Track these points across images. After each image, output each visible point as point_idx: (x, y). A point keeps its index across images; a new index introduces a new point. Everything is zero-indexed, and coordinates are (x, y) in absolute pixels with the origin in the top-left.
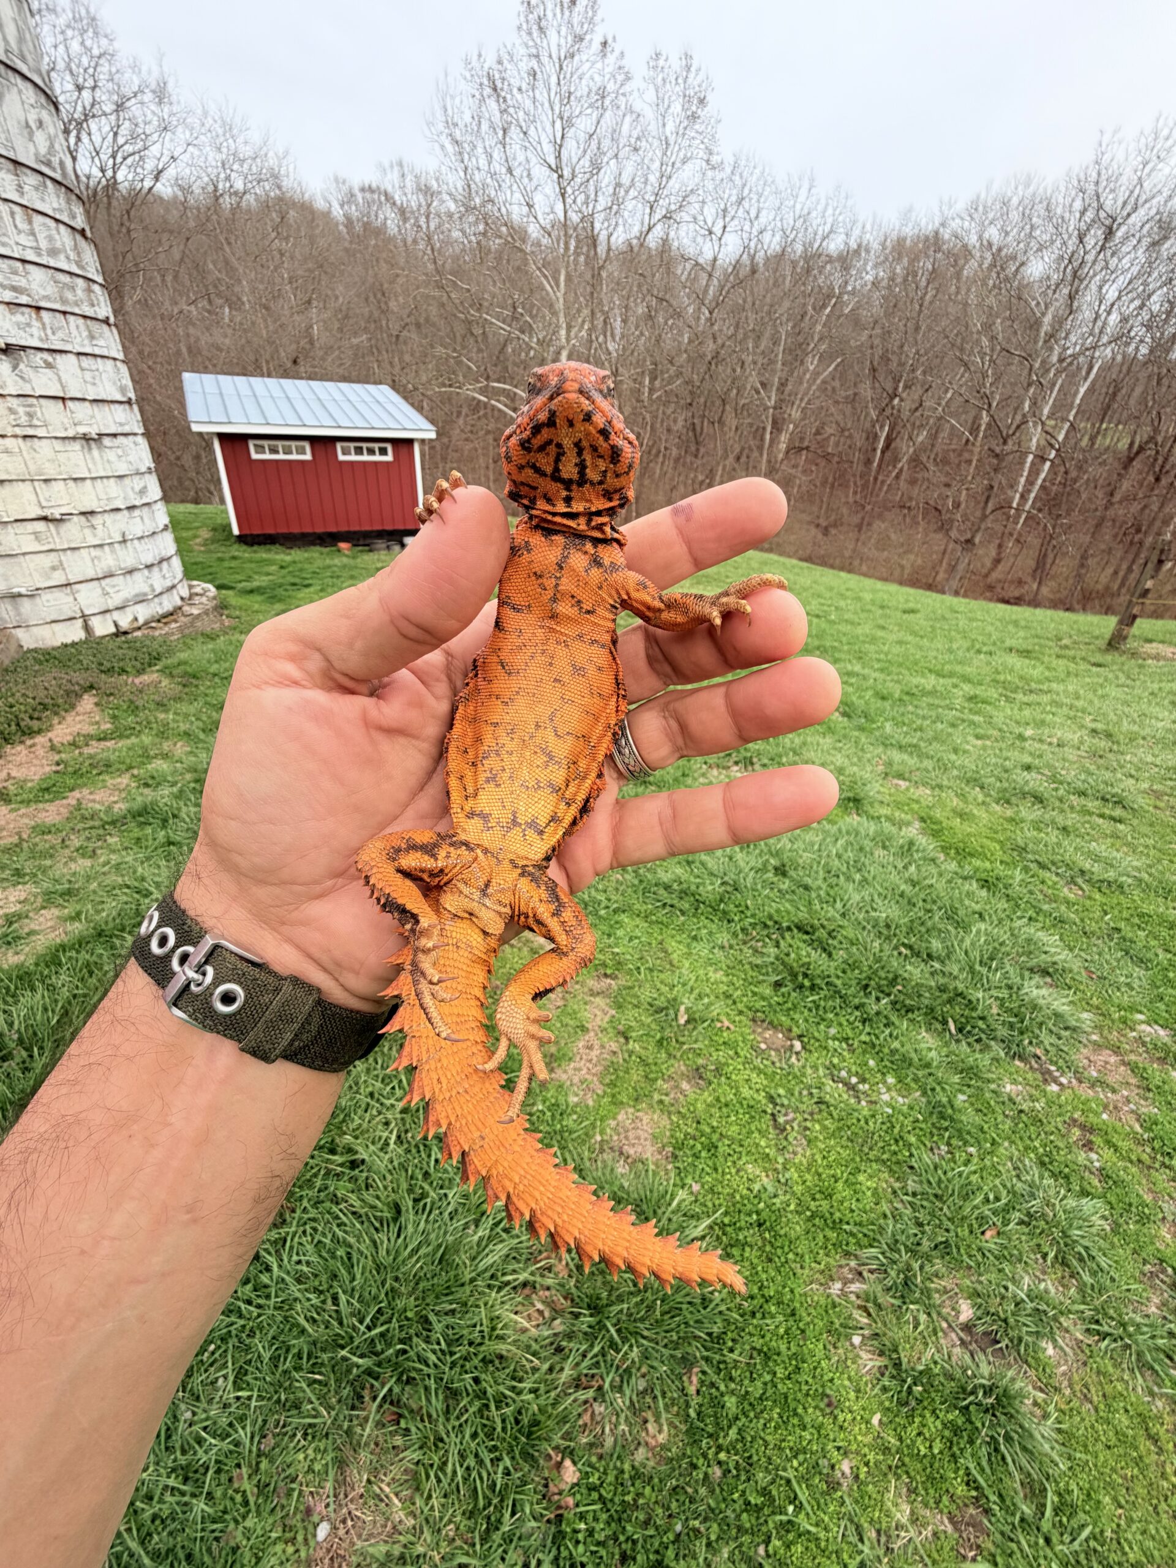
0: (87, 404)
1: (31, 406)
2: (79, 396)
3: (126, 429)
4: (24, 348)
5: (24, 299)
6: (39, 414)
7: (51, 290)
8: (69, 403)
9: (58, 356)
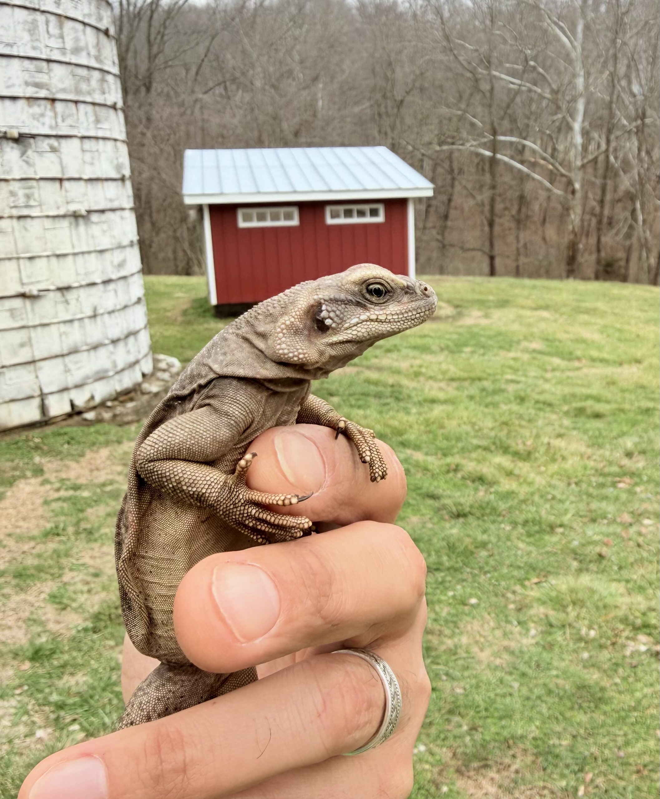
0: (82, 183)
1: (30, 188)
2: (76, 176)
3: (115, 205)
4: (33, 136)
5: (43, 93)
6: (36, 196)
7: (69, 83)
8: (66, 184)
9: (63, 142)
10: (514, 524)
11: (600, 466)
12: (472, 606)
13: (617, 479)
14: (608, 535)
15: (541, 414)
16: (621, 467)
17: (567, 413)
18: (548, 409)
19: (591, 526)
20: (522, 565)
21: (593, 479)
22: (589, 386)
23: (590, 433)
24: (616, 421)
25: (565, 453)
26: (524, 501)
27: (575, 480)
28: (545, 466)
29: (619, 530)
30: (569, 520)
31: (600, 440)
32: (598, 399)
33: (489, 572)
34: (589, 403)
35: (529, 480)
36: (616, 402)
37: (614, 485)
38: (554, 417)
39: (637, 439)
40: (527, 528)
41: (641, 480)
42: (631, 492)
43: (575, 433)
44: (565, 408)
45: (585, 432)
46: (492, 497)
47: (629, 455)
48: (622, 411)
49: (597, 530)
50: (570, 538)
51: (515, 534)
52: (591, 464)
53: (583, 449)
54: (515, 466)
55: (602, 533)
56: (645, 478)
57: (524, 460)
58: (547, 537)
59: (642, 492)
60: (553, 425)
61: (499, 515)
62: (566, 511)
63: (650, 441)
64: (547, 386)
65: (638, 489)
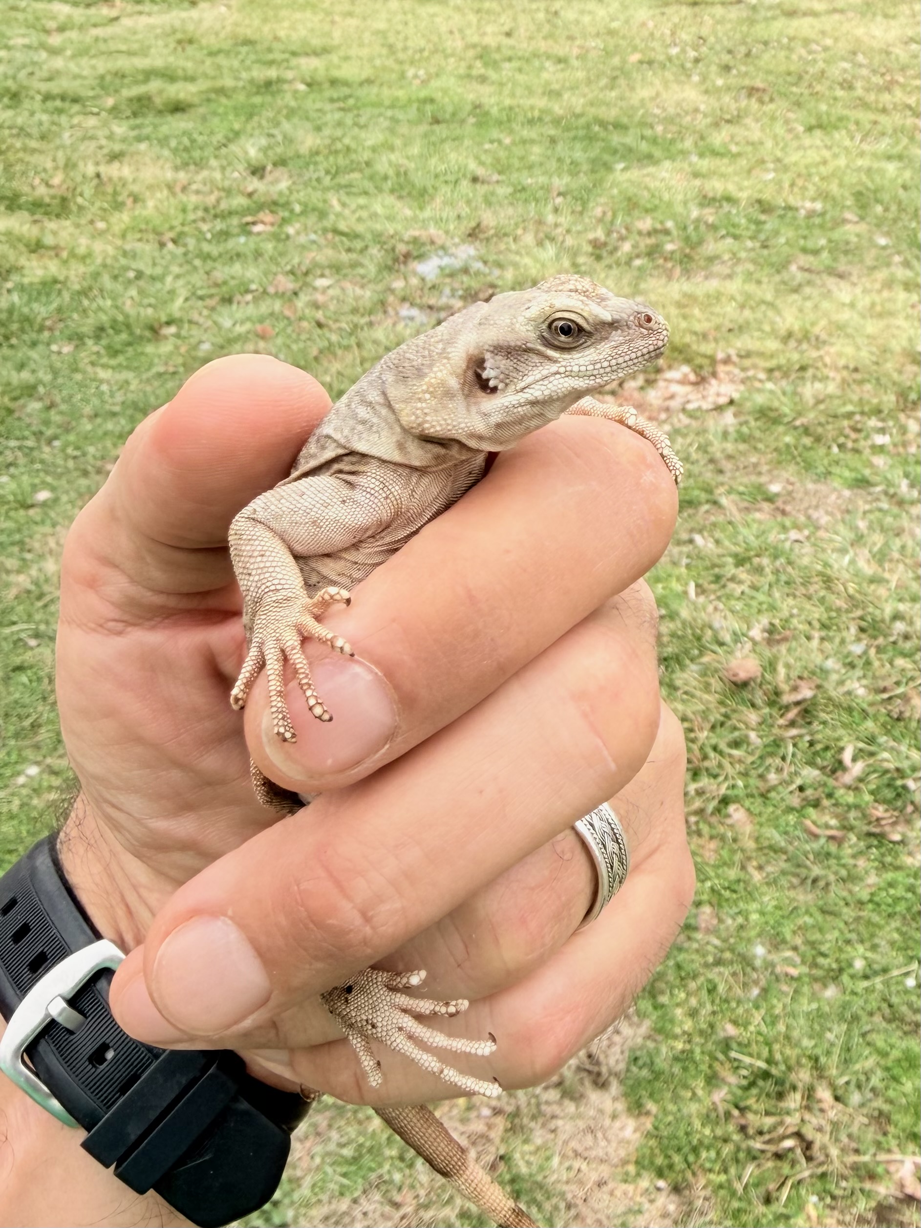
10: (78, 339)
11: (211, 199)
12: (44, 504)
13: (249, 219)
14: (261, 320)
15: (63, 119)
16: (250, 195)
17: (114, 111)
18: (76, 108)
19: (225, 310)
20: (117, 409)
21: (205, 227)
22: (144, 52)
23: (173, 143)
24: (215, 113)
25: (135, 188)
26: (84, 293)
27: (172, 235)
28: (103, 219)
29: (277, 306)
30: (181, 309)
31: (196, 154)
32: (169, 76)
33: (56, 437)
34: (154, 86)
35: (82, 250)
36: (206, 76)
37: (245, 229)
38: (92, 121)
39: (264, 142)
40: (104, 342)
41: (292, 211)
42: (280, 238)
43: (143, 146)
44: (110, 102)
45: (163, 142)
46: (15, 297)
47: (257, 171)
48: (221, 91)
49: (239, 315)
50: (193, 341)
51: (84, 357)
52: (194, 199)
53: (169, 175)
54: (42, 229)
55: (248, 319)
56: (298, 208)
57: (58, 216)
58: (150, 349)
59: (298, 233)
60: (92, 138)
61: (41, 329)
62: (172, 292)
63: (288, 140)
64: (58, 63)
65: (291, 230)
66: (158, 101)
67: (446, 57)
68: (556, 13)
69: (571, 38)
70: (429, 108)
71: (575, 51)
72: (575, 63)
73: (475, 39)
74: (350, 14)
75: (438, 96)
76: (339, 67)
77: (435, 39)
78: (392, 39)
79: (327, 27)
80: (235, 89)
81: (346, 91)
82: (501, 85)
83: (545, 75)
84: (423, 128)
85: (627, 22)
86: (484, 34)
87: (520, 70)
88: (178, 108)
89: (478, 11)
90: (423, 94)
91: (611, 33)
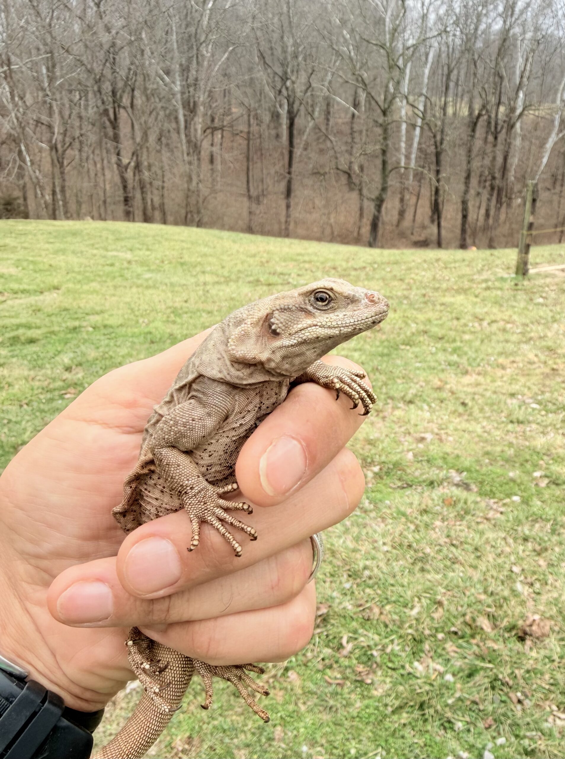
11: (46, 383)
13: (63, 392)
16: (64, 381)
22: (17, 316)
24: (49, 343)
27: (26, 401)
31: (40, 362)
32: (28, 326)
34: (21, 331)
36: (45, 326)
37: (61, 397)
39: (72, 355)
45: (24, 357)
47: (68, 369)
48: (53, 333)
52: (37, 384)
53: (26, 373)
62: (25, 429)
63: (83, 354)
66: (23, 339)
67: (157, 313)
68: (208, 291)
69: (214, 302)
70: (149, 337)
71: (216, 308)
72: (216, 313)
73: (171, 304)
74: (114, 295)
75: (153, 331)
76: (108, 320)
77: (152, 305)
78: (133, 306)
79: (103, 301)
80: (59, 331)
81: (111, 330)
82: (182, 324)
83: (202, 320)
84: (147, 345)
85: (239, 294)
86: (174, 302)
87: (191, 317)
88: (32, 341)
89: (172, 292)
90: (146, 330)
91: (232, 299)
